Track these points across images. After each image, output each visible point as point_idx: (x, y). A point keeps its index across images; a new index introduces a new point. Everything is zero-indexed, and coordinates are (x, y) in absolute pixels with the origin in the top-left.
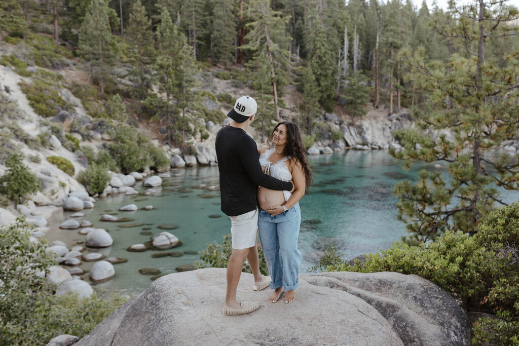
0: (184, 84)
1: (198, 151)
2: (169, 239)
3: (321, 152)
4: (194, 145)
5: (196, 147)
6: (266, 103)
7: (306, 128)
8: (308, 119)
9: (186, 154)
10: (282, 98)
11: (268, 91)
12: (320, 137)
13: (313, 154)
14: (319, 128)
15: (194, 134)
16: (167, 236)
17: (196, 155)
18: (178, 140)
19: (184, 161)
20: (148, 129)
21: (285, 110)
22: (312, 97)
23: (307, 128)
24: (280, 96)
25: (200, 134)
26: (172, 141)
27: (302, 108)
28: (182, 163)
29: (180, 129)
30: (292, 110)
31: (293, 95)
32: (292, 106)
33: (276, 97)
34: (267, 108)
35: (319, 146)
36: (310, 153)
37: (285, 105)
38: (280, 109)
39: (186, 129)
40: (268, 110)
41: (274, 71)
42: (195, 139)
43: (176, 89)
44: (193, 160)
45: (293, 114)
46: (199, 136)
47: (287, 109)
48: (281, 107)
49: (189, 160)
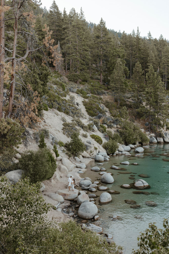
0: (159, 101)
1: (164, 135)
2: (143, 183)
4: (162, 132)
5: (164, 133)
9: (158, 137)
15: (163, 127)
16: (142, 182)
17: (163, 137)
18: (154, 129)
19: (157, 140)
20: (139, 124)
25: (166, 126)
26: (151, 130)
28: (155, 141)
29: (156, 124)
39: (159, 124)
42: (163, 129)
43: (154, 104)
44: (161, 140)
46: (165, 128)
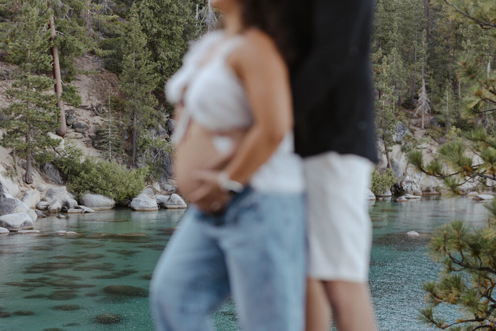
3: (162, 206)
6: (36, 94)
7: (126, 151)
8: (130, 131)
10: (72, 84)
11: (42, 67)
12: (158, 171)
13: (143, 211)
14: (155, 152)
21: (79, 111)
22: (140, 82)
23: (129, 152)
24: (67, 80)
27: (117, 107)
30: (95, 111)
31: (96, 78)
32: (96, 102)
33: (59, 81)
34: (38, 105)
35: (155, 192)
37: (79, 98)
38: (67, 108)
40: (41, 110)
41: (56, 23)
45: (98, 119)
47: (84, 107)
48: (69, 103)
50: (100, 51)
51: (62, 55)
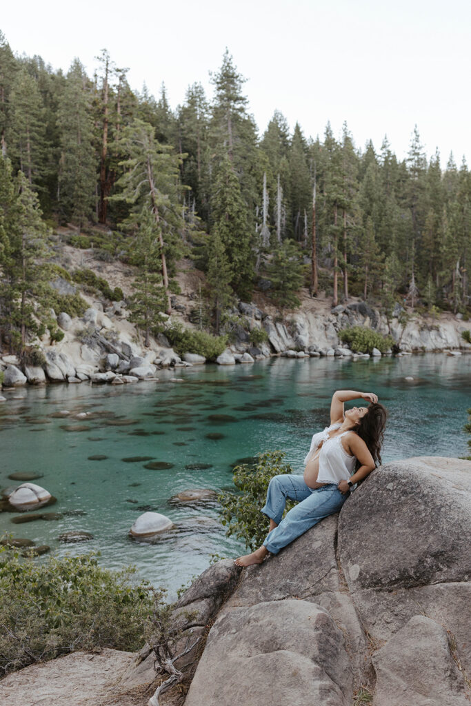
0: (24, 252)
1: (47, 359)
2: (36, 493)
3: (238, 362)
4: (40, 350)
5: (44, 354)
6: (151, 287)
7: (212, 325)
8: (214, 311)
9: (28, 365)
10: (175, 279)
11: (155, 267)
12: (234, 338)
13: (225, 365)
14: (232, 325)
15: (40, 333)
16: (32, 489)
17: (44, 366)
18: (15, 342)
19: (25, 375)
21: (179, 297)
22: (220, 277)
23: (214, 325)
24: (171, 276)
25: (48, 332)
26: (4, 342)
27: (206, 294)
28: (21, 378)
29: (18, 325)
30: (190, 297)
31: (190, 274)
32: (190, 291)
33: (166, 277)
34: (153, 294)
35: (232, 352)
36: (221, 363)
37: (179, 288)
38: (171, 295)
39: (28, 324)
40: (155, 297)
41: (163, 237)
42: (41, 340)
43: (11, 261)
44: (39, 374)
45: (192, 303)
46: (47, 336)
47: (183, 295)
48: (173, 292)
49: (34, 373)
50: (193, 256)
51: (167, 259)
